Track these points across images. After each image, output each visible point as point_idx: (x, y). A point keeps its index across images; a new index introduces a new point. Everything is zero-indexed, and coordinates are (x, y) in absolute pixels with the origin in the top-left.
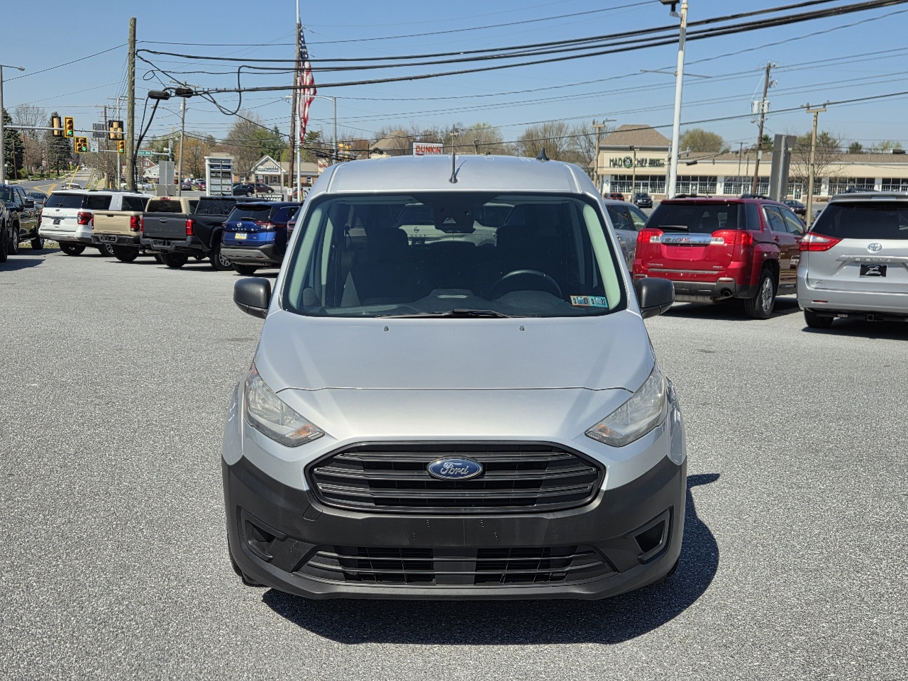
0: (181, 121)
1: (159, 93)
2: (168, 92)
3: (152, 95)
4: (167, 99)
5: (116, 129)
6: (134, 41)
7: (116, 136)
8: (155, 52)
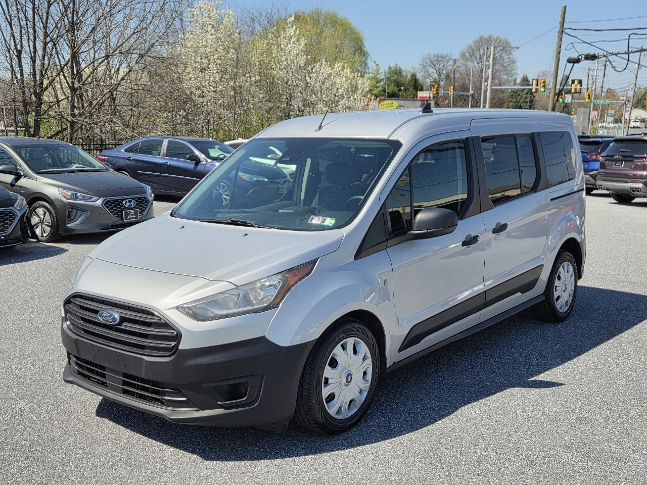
0: (635, 76)
1: (574, 59)
2: (580, 57)
3: (569, 61)
4: (579, 62)
5: (576, 86)
6: (563, 23)
7: (576, 90)
8: (575, 30)
